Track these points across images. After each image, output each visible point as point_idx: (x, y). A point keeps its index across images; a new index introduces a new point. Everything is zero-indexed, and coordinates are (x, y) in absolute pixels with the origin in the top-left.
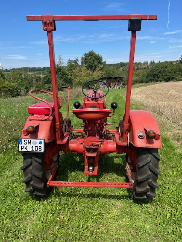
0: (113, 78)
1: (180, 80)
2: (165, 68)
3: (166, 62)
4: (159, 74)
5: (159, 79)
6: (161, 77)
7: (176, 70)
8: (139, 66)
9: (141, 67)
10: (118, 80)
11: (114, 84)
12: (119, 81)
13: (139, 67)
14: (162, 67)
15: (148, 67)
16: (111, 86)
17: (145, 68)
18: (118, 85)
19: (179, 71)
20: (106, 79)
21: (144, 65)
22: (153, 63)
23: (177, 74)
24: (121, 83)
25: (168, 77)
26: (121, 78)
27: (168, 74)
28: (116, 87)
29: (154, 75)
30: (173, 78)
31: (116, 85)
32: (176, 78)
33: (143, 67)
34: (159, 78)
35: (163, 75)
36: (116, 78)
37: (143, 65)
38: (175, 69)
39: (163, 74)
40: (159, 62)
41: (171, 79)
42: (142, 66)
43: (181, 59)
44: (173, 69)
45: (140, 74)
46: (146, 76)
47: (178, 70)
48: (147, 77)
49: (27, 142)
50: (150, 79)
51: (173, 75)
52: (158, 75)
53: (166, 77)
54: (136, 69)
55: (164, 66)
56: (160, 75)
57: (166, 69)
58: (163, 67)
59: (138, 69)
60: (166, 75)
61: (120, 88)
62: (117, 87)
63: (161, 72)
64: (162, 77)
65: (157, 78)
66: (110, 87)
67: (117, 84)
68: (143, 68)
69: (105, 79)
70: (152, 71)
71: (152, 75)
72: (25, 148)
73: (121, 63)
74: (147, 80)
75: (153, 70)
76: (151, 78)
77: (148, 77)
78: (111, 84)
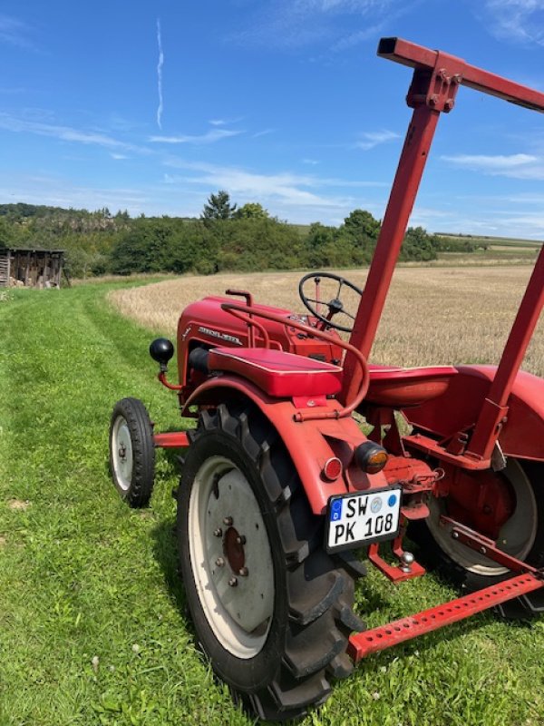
0: (32, 254)
1: (207, 271)
2: (164, 234)
3: (166, 218)
4: (150, 250)
5: (152, 264)
6: (157, 258)
7: (196, 243)
8: (83, 220)
9: (91, 224)
10: (47, 260)
11: (36, 273)
12: (50, 265)
13: (82, 224)
14: (158, 232)
15: (110, 226)
16: (27, 278)
17: (102, 230)
18: (49, 277)
19: (204, 247)
20: (9, 254)
21: (99, 221)
22: (124, 217)
23: (199, 255)
24: (57, 271)
25: (177, 261)
26: (57, 256)
27: (176, 254)
28: (43, 282)
29: (135, 253)
30: (190, 264)
31: (41, 278)
32: (197, 264)
33: (97, 224)
34: (150, 261)
35: (161, 255)
36: (40, 254)
37: (96, 221)
38: (192, 240)
39: (163, 252)
40: (143, 215)
41: (185, 267)
42: (93, 222)
43: (204, 216)
44: (187, 241)
45: (91, 244)
46: (113, 254)
47: (201, 244)
48: (116, 256)
49: (356, 506)
50: (125, 264)
51: (188, 257)
52: (149, 254)
53: (170, 261)
54: (76, 230)
55: (163, 229)
56: (152, 253)
57: (169, 239)
58: (160, 232)
59: (80, 229)
60: (171, 255)
61: (58, 287)
62: (48, 283)
63: (154, 245)
64: (159, 260)
65: (144, 263)
66: (23, 280)
67: (45, 273)
68: (96, 229)
69: (6, 255)
70: (129, 240)
71: (129, 252)
72: (349, 532)
73: (20, 204)
74: (116, 264)
75: (132, 239)
76: (127, 259)
77: (117, 258)
78: (27, 272)
